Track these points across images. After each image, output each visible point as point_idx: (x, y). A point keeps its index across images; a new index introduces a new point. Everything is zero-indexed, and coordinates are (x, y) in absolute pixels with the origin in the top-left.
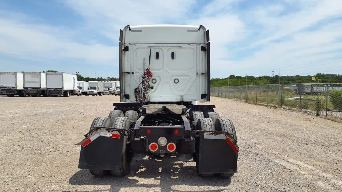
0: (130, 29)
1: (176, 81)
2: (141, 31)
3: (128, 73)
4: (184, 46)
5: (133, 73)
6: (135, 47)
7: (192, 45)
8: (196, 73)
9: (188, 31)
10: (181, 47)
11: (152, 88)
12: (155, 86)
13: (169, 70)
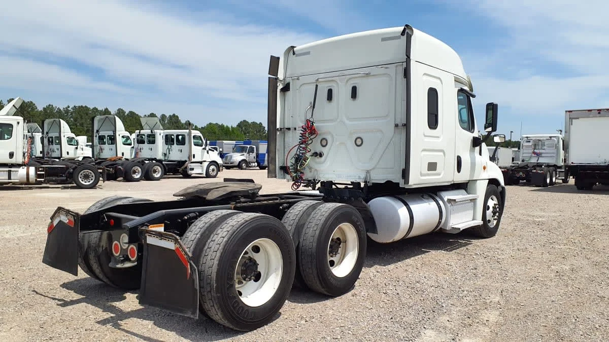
0: (294, 53)
1: (359, 142)
2: (308, 53)
3: (289, 129)
4: (374, 71)
5: (295, 129)
6: (299, 83)
7: (386, 68)
8: (393, 126)
9: (384, 40)
10: (368, 75)
11: (321, 155)
12: (325, 150)
13: (347, 122)
